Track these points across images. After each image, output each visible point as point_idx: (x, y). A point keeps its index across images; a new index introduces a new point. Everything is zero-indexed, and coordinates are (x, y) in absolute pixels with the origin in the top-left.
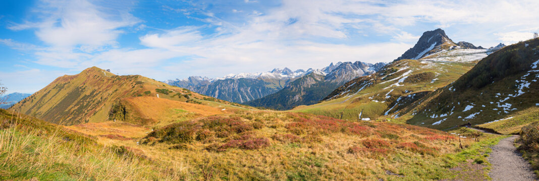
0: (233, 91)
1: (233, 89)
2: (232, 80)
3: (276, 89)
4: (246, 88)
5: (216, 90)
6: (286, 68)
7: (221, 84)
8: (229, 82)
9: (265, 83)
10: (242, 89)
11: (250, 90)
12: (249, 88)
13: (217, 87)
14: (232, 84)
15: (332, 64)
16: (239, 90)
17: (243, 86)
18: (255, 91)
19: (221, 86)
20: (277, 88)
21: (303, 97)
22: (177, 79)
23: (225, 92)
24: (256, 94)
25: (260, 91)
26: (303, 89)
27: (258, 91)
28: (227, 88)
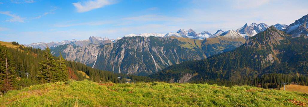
0: (143, 51)
1: (143, 48)
2: (141, 39)
3: (193, 50)
4: (158, 48)
5: (122, 49)
6: (191, 30)
7: (127, 42)
8: (137, 41)
9: (180, 42)
10: (154, 49)
11: (163, 50)
12: (162, 48)
13: (123, 46)
14: (142, 43)
15: (246, 25)
16: (150, 50)
17: (154, 45)
18: (169, 51)
19: (128, 45)
20: (194, 48)
21: (278, 56)
22: (74, 40)
23: (133, 52)
24: (171, 54)
25: (175, 51)
26: (272, 46)
27: (173, 51)
28: (135, 48)
